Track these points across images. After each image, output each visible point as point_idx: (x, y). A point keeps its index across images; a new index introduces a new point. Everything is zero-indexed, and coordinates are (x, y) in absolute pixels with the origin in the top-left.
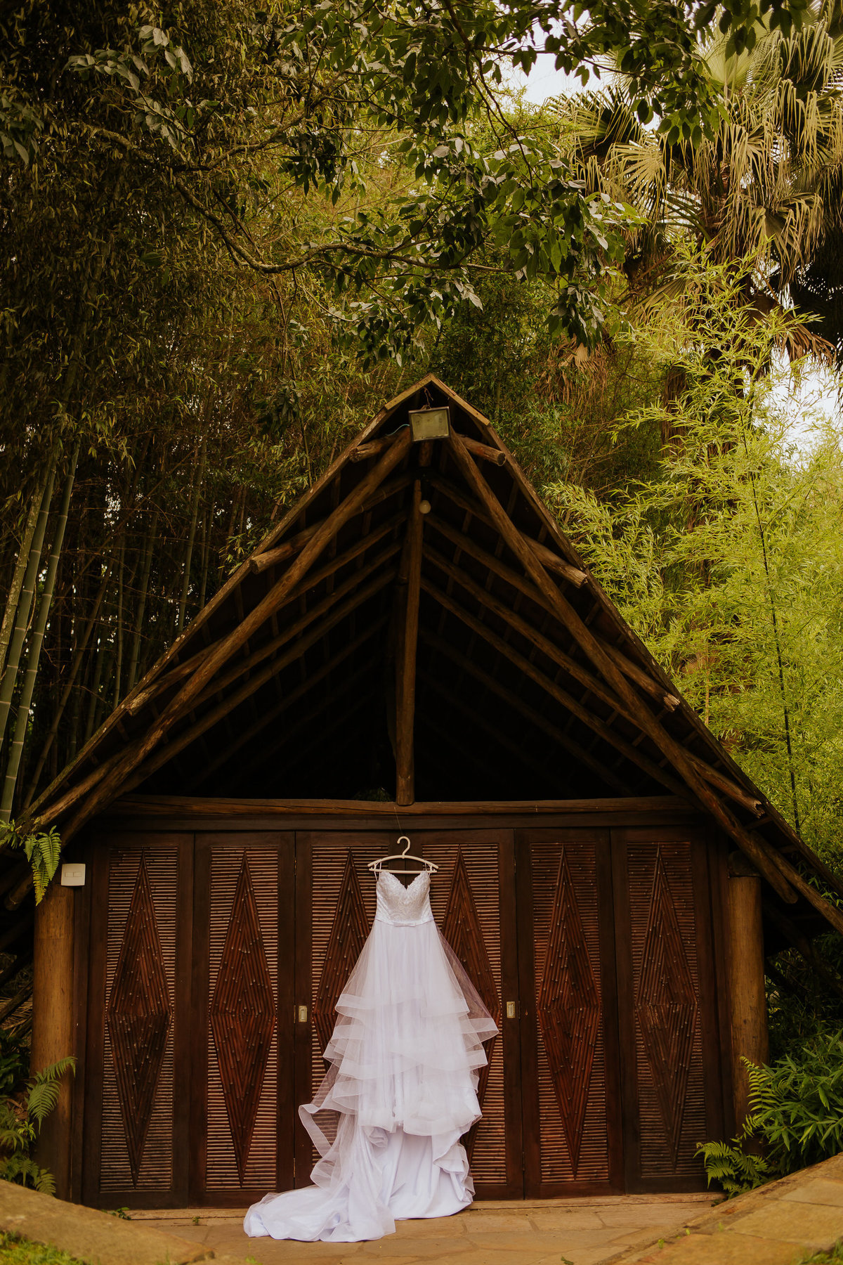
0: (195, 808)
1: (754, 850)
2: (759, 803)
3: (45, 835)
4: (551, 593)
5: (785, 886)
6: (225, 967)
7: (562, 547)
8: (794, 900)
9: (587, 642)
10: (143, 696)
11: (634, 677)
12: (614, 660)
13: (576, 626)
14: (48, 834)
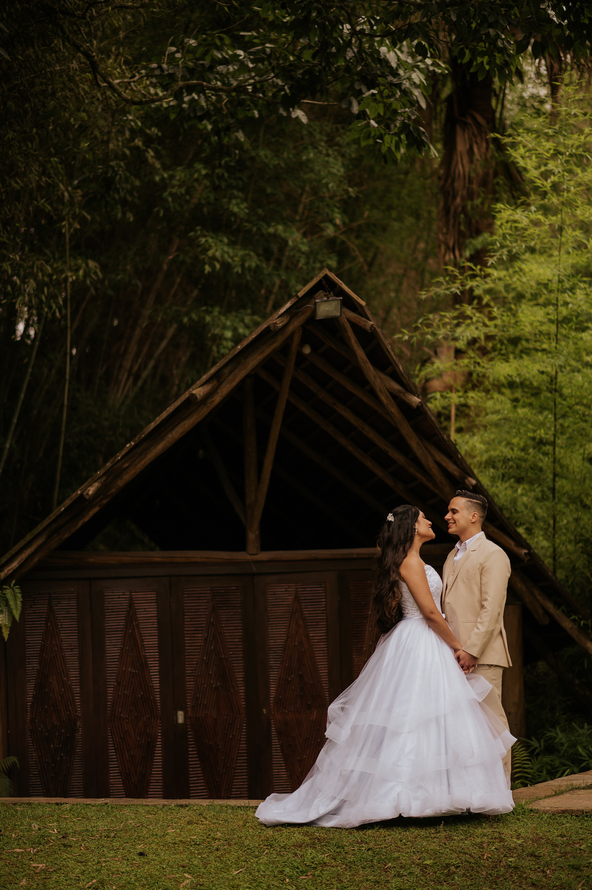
0: (91, 560)
1: (519, 585)
2: (526, 551)
3: (8, 587)
4: (393, 410)
5: (540, 611)
6: (119, 683)
7: (404, 381)
8: (546, 621)
9: (414, 442)
10: (96, 484)
11: (444, 464)
12: (430, 452)
13: (406, 430)
14: (10, 586)
